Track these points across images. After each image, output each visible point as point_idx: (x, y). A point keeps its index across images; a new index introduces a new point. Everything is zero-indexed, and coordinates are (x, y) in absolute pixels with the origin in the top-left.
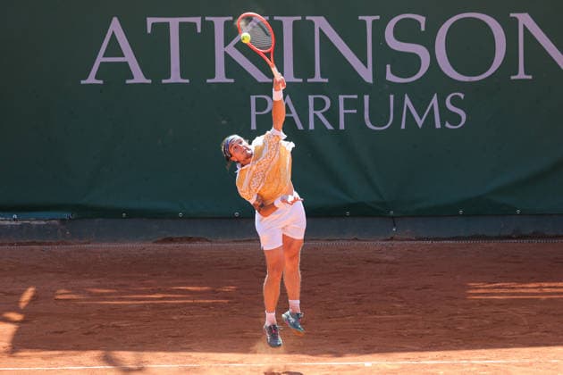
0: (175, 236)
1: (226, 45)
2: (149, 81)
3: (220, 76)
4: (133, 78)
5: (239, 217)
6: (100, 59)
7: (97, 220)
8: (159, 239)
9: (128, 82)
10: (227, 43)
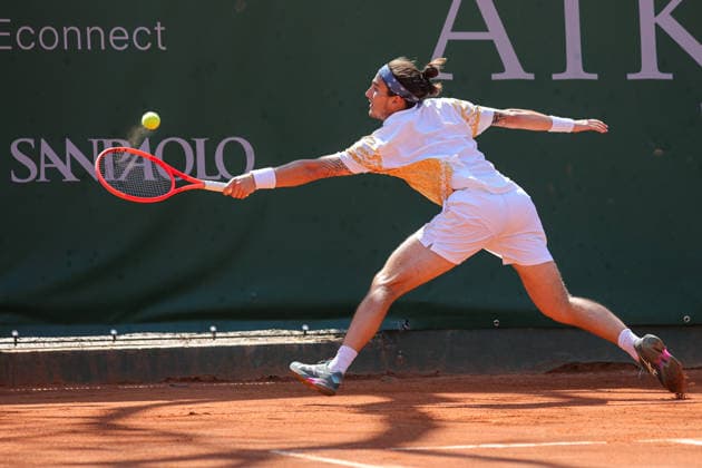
0: (583, 360)
1: (656, 15)
2: (531, 76)
3: (649, 69)
4: (502, 70)
5: (691, 325)
6: (447, 35)
7: (449, 333)
8: (557, 366)
9: (495, 77)
10: (658, 10)
